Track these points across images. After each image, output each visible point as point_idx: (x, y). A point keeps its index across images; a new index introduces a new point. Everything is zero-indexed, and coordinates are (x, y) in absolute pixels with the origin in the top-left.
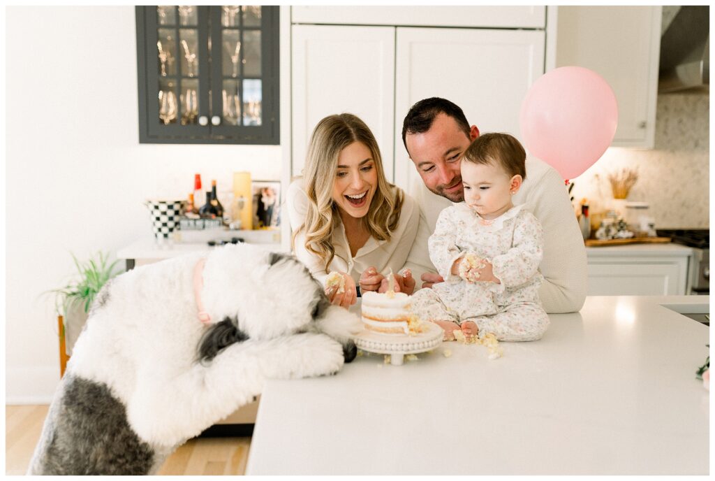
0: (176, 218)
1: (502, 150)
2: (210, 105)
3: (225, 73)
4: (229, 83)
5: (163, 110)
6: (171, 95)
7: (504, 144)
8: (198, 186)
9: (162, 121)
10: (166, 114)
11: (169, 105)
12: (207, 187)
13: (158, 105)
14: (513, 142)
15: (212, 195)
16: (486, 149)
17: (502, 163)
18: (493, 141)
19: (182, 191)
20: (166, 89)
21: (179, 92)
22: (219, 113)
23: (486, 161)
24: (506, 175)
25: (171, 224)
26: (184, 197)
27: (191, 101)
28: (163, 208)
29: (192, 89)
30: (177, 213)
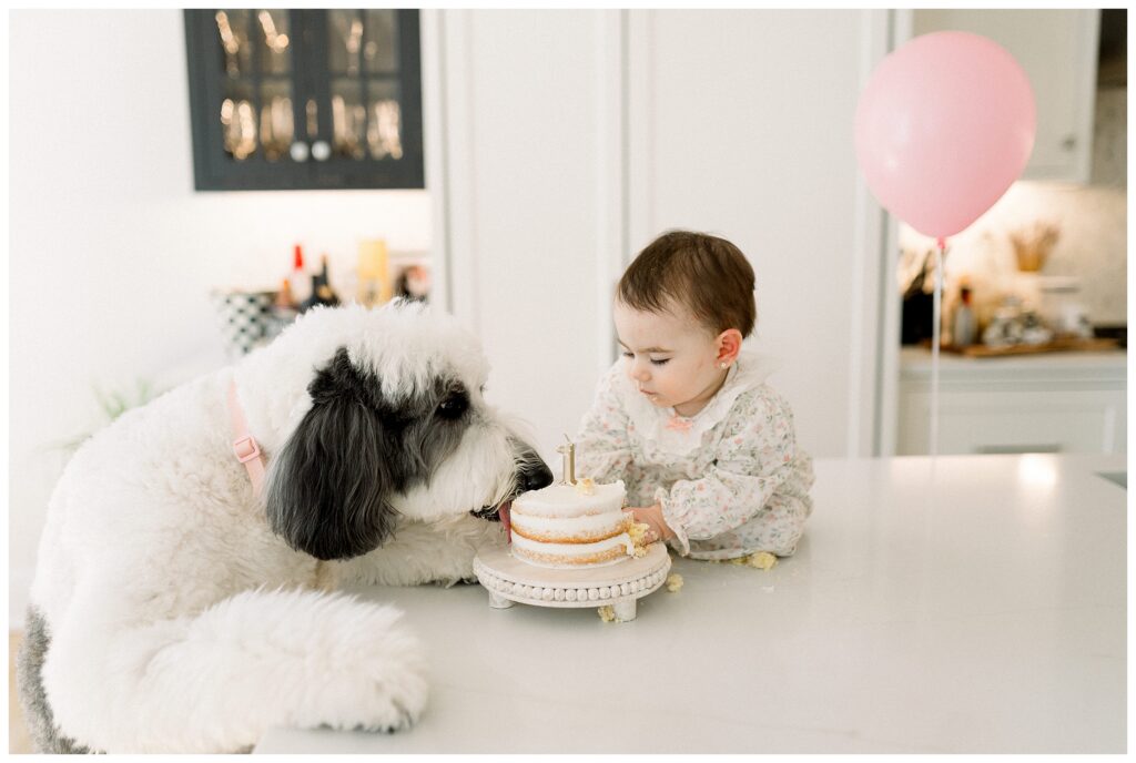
0: (264, 320)
1: (697, 280)
2: (311, 123)
3: (336, 63)
4: (342, 85)
5: (232, 134)
6: (246, 110)
7: (702, 262)
8: (299, 262)
9: (230, 155)
10: (239, 141)
11: (240, 121)
12: (312, 266)
13: (222, 129)
14: (722, 258)
15: (320, 280)
16: (661, 277)
17: (695, 307)
18: (680, 258)
19: (274, 273)
20: (237, 98)
21: (260, 105)
22: (326, 133)
23: (659, 306)
24: (703, 331)
25: (254, 329)
26: (273, 284)
27: (281, 118)
28: (240, 302)
29: (282, 96)
30: (264, 310)
